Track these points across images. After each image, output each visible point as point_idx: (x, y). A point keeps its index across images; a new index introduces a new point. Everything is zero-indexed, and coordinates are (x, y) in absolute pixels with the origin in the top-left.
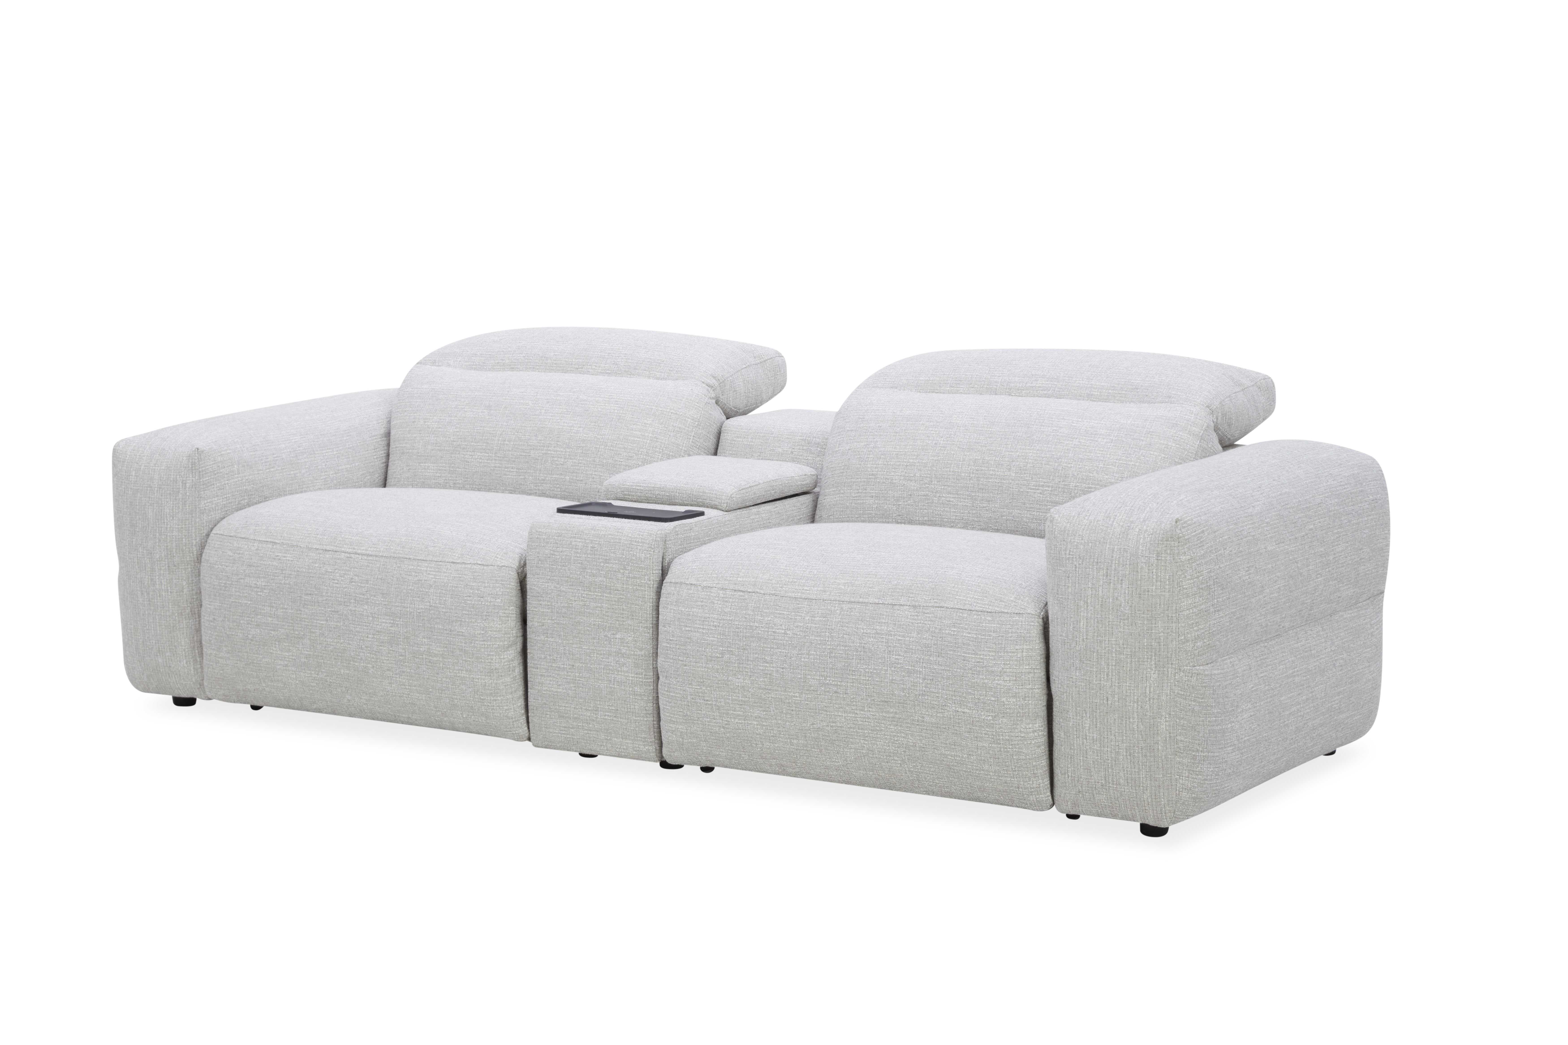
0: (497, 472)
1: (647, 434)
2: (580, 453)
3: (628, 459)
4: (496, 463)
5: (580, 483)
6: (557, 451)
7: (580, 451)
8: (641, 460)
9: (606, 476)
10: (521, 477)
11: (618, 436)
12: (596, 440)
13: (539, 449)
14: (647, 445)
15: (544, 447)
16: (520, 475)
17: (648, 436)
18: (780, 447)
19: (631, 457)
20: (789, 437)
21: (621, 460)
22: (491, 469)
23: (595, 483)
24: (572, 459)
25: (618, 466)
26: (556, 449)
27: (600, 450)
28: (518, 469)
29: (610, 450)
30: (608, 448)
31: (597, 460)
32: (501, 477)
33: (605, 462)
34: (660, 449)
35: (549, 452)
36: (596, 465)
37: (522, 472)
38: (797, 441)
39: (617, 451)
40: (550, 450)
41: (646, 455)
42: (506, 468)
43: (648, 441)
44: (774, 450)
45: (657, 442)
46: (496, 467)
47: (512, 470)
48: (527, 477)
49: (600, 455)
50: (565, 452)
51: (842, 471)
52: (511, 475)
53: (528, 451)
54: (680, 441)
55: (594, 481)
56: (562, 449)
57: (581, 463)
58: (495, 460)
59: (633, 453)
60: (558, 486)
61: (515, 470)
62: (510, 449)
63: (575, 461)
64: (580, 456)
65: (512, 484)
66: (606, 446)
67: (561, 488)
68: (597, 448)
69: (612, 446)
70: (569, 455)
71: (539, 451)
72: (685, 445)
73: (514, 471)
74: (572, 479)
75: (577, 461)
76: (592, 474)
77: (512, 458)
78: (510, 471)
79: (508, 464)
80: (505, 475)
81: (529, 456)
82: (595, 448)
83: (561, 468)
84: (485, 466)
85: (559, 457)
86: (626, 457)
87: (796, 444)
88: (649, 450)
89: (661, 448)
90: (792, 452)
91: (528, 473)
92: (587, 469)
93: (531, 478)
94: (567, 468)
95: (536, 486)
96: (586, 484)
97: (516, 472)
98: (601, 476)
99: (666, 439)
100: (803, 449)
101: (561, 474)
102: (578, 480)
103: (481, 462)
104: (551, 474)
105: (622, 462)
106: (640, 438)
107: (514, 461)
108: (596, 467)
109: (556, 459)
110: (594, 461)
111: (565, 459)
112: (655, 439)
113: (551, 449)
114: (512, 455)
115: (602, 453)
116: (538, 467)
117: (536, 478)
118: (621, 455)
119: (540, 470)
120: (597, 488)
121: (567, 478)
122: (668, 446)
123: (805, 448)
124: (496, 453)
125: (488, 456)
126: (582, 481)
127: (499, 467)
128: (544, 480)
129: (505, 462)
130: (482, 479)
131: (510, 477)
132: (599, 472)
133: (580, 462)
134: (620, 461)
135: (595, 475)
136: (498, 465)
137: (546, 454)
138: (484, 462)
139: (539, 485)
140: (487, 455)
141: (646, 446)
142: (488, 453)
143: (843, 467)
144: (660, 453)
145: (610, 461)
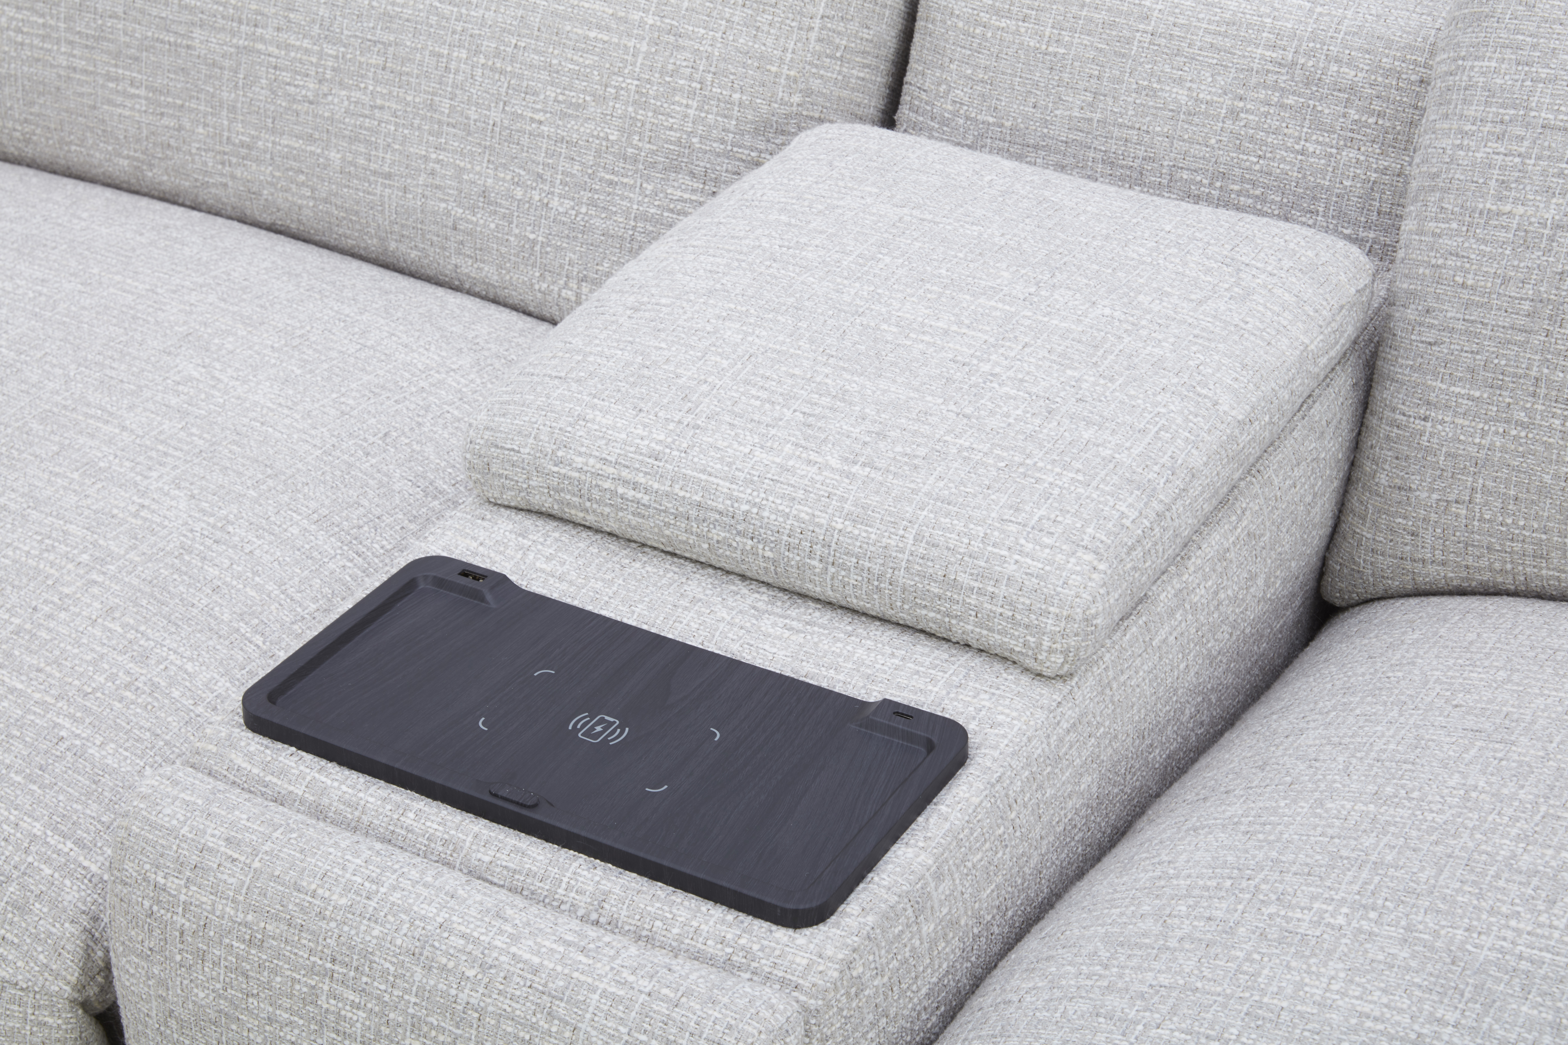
0: (80, 90)
1: (636, 16)
2: (376, 66)
3: (564, 115)
4: (74, 56)
5: (384, 186)
6: (288, 47)
7: (376, 60)
8: (617, 122)
9: (479, 173)
10: (165, 121)
11: (520, 12)
12: (433, 19)
13: (223, 29)
14: (640, 61)
15: (240, 22)
16: (162, 114)
17: (641, 24)
18: (1180, 81)
19: (577, 106)
20: (1219, 41)
21: (539, 116)
22: (60, 76)
23: (439, 194)
24: (348, 88)
25: (525, 140)
26: (283, 36)
27: (453, 65)
28: (155, 90)
29: (492, 69)
30: (482, 61)
31: (446, 104)
32: (94, 107)
33: (474, 116)
34: (691, 78)
35: (260, 46)
36: (440, 122)
37: (168, 105)
38: (1255, 66)
39: (520, 77)
40: (262, 39)
41: (635, 102)
42: (109, 77)
43: (644, 47)
44: (1154, 93)
45: (678, 47)
46: (75, 69)
47: (133, 91)
48: (188, 125)
49: (455, 86)
50: (321, 54)
51: (1521, 321)
52: (132, 109)
53: (182, 29)
54: (770, 42)
55: (437, 187)
56: (306, 43)
57: (381, 108)
58: (71, 43)
59: (584, 91)
60: (302, 178)
61: (142, 92)
62: (120, 10)
63: (358, 94)
64: (377, 81)
65: (138, 141)
66: (477, 52)
67: (313, 190)
68: (440, 55)
69: (497, 54)
70: (334, 69)
71: (221, 36)
72: (789, 55)
73: (139, 96)
74: (350, 163)
75: (366, 99)
76: (426, 159)
77: (128, 46)
78: (125, 94)
79: (116, 66)
80: (110, 102)
81: (188, 47)
82: (433, 54)
83: (307, 113)
84: (38, 60)
85: (297, 73)
86: (557, 107)
87: (1254, 81)
88: (649, 81)
89: (697, 76)
90: (1234, 114)
91: (191, 110)
92: (405, 136)
93: (200, 130)
94: (332, 119)
95: (223, 163)
96: (405, 190)
97: (147, 99)
98: (462, 170)
99: (714, 39)
100: (1282, 106)
101: (310, 138)
102: (375, 173)
103: (22, 44)
104: (273, 131)
105: (541, 122)
106: (608, 29)
107: (137, 59)
108: (439, 134)
109: (286, 76)
110: (432, 107)
111: (320, 82)
112: (672, 39)
113: (269, 33)
114: (126, 34)
115: (460, 78)
116: (225, 95)
117: (221, 136)
118: (535, 94)
119: (233, 109)
120: (448, 213)
121: (334, 155)
122: (722, 65)
123: (1290, 100)
124: (68, 19)
125: (44, 25)
126: (389, 176)
127: (85, 72)
128: (249, 147)
129: (105, 57)
130: (32, 104)
131: (127, 113)
132: (455, 152)
133: (379, 102)
134: (532, 120)
135: (438, 161)
136: (81, 64)
137: (248, 50)
138: (32, 46)
139: (234, 160)
140: (41, 21)
141: (633, 64)
142: (43, 16)
143: (1526, 306)
144: (692, 94)
145: (495, 115)
